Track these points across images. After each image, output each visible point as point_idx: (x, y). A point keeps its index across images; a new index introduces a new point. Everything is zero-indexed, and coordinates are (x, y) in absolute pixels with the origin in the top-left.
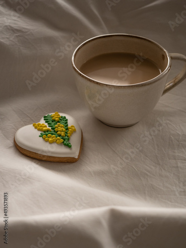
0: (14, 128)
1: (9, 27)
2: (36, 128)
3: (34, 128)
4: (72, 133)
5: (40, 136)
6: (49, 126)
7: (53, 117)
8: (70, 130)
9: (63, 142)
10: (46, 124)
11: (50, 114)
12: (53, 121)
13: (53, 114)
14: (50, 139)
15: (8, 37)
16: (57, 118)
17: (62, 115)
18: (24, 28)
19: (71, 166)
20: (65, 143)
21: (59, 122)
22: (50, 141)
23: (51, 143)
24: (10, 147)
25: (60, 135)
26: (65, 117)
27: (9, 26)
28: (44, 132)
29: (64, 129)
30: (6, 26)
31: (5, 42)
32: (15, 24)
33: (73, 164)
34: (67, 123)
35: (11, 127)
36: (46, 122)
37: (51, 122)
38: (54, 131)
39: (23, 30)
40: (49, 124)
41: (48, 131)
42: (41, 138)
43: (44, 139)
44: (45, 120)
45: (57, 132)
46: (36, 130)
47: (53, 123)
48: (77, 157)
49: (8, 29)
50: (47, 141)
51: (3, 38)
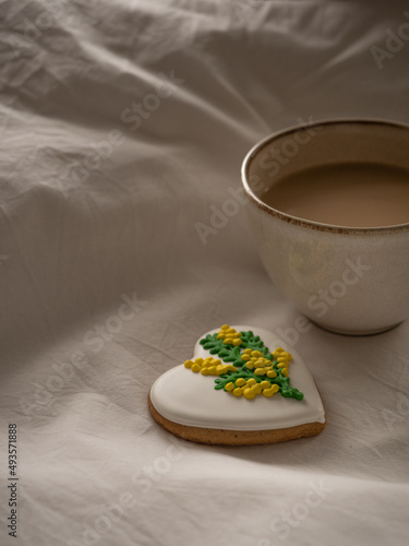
0: (137, 384)
1: (49, 151)
2: (196, 371)
3: (189, 372)
4: (289, 366)
5: (217, 389)
6: (226, 361)
7: (223, 338)
8: (279, 359)
9: (280, 391)
10: (216, 358)
11: (212, 333)
12: (228, 348)
13: (218, 331)
14: (247, 390)
15: (54, 173)
16: (234, 337)
17: (239, 329)
18: (85, 149)
19: (315, 444)
20: (284, 391)
21: (242, 347)
22: (249, 393)
23: (252, 398)
24: (148, 431)
25: (264, 377)
26: (251, 333)
27: (49, 148)
28: (222, 376)
29: (267, 361)
30: (43, 150)
31: (53, 186)
32: (60, 142)
33: (317, 438)
34: (261, 345)
35: (127, 382)
36: (213, 353)
37: (224, 350)
38: (245, 370)
39: (84, 153)
40: (222, 356)
41: (229, 372)
42: (222, 391)
43: (230, 392)
44: (206, 348)
45: (253, 370)
46: (200, 376)
47: (231, 353)
48: (323, 421)
49: (49, 155)
50: (240, 396)
51: (46, 178)
